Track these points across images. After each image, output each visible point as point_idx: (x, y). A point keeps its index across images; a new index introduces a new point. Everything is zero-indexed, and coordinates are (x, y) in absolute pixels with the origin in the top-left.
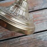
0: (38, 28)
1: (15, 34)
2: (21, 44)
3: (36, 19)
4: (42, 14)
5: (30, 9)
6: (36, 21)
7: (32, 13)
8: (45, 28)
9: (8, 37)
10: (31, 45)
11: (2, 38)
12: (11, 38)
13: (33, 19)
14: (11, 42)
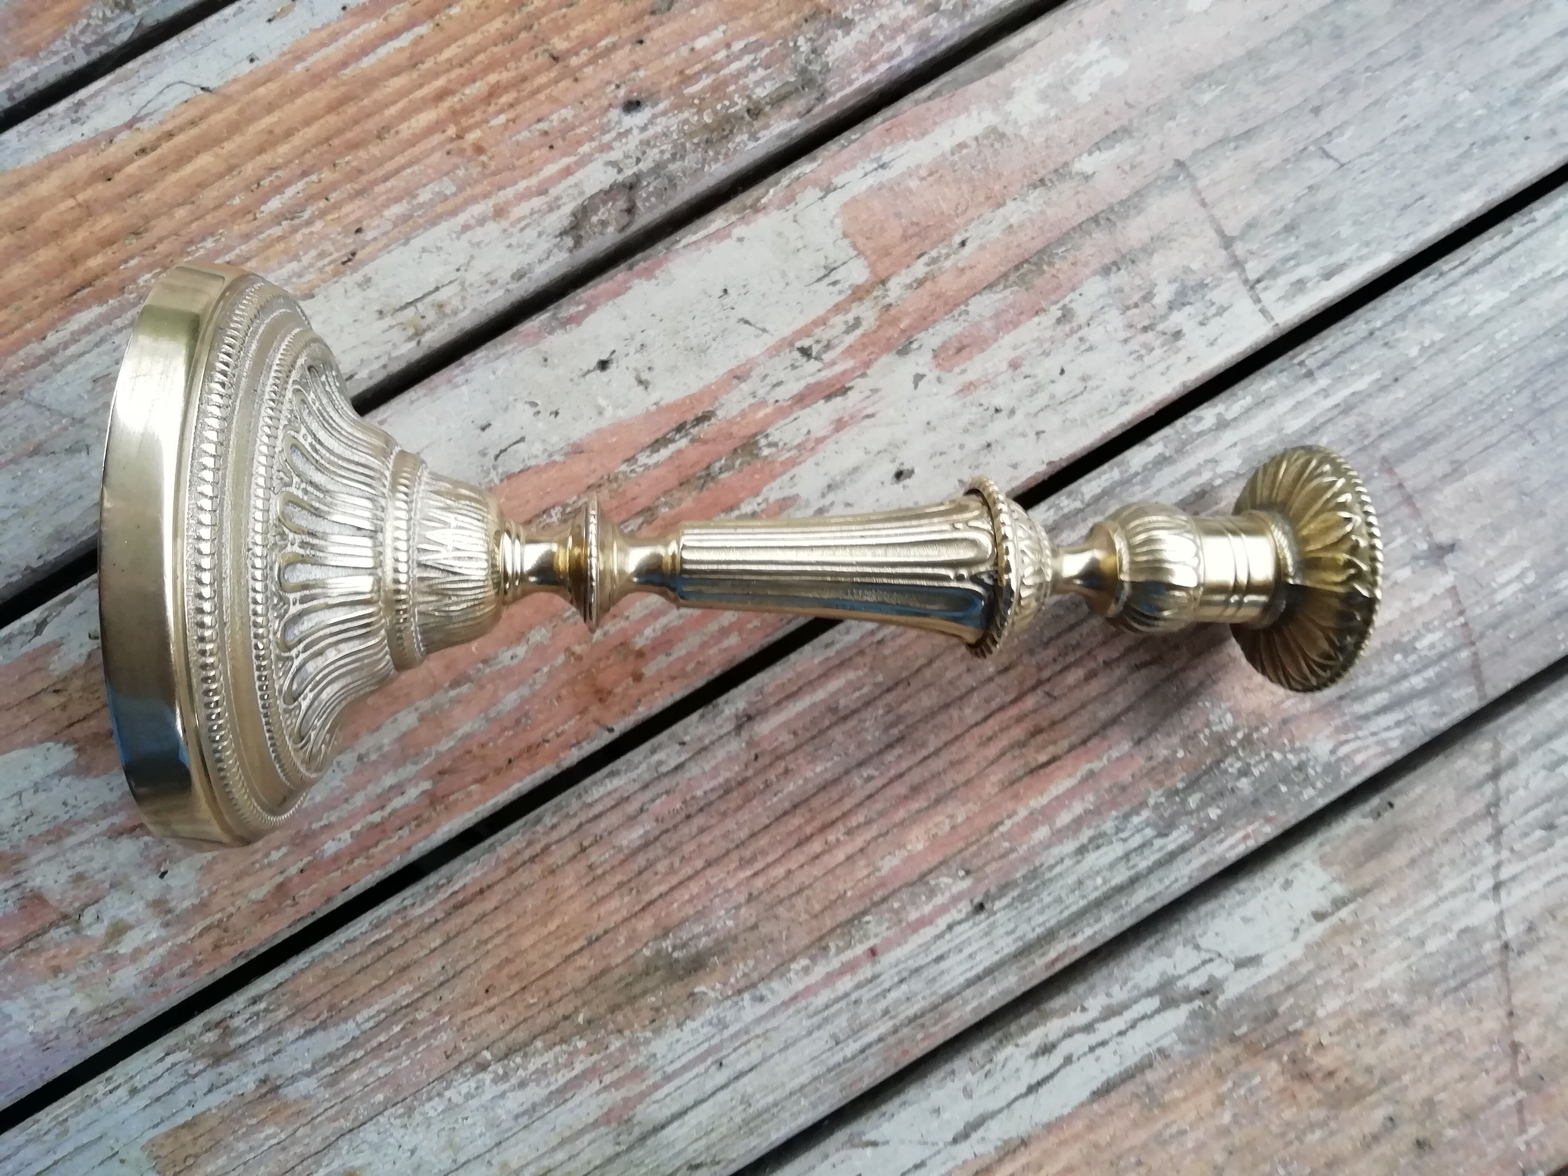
0: (998, 427)
1: (650, 669)
2: (791, 786)
3: (919, 269)
4: (995, 135)
5: (755, 112)
6: (925, 321)
7: (804, 168)
8: (1126, 395)
9: (531, 750)
10: (969, 743)
11: (433, 799)
12: (589, 748)
13: (858, 294)
14: (632, 820)
